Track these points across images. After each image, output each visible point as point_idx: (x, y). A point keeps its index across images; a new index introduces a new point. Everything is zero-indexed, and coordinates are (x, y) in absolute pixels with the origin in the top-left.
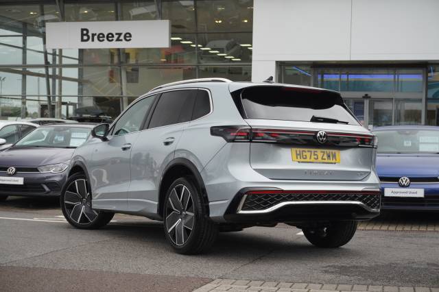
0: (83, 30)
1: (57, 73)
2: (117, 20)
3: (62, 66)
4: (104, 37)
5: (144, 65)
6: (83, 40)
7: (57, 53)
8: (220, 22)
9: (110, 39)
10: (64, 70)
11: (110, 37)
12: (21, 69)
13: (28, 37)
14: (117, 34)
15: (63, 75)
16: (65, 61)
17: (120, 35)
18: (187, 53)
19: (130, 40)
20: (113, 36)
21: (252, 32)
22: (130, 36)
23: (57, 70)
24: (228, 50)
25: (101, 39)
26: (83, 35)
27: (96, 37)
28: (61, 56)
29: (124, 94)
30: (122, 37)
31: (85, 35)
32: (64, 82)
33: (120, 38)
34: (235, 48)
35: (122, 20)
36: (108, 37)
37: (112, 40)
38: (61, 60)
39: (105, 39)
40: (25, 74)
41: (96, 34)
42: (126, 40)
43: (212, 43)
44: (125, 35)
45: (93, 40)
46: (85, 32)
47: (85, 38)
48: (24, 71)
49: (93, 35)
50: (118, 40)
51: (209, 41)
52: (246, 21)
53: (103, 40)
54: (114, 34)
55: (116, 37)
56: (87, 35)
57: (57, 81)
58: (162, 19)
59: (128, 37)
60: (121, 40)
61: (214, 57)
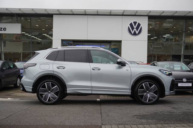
5: (8, 40)
18: (24, 37)
22: (6, 29)
24: (39, 36)
29: (3, 51)
34: (41, 35)
42: (4, 30)
43: (33, 34)
44: (4, 28)
59: (5, 29)
60: (2, 30)
61: (33, 38)
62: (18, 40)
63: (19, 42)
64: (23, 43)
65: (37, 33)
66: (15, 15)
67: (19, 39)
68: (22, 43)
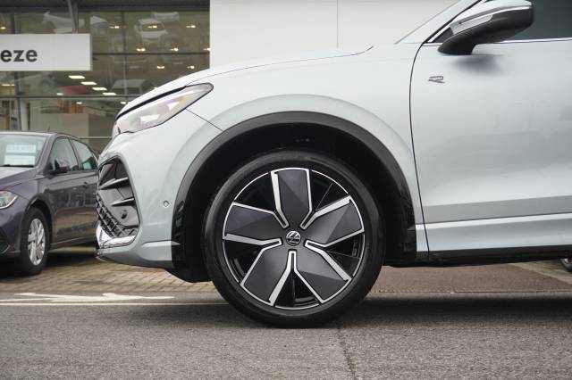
2: (13, 32)
9: (6, 58)
11: (5, 56)
14: (15, 52)
17: (20, 52)
19: (35, 60)
20: (10, 55)
22: (35, 55)
30: (23, 56)
33: (21, 58)
35: (20, 32)
36: (2, 56)
37: (9, 60)
42: (29, 60)
44: (28, 53)
50: (17, 59)
54: (12, 52)
55: (14, 56)
58: (78, 32)
59: (32, 55)
60: (22, 60)
64: (89, 115)
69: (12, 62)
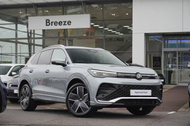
0: (47, 20)
1: (32, 42)
3: (34, 38)
4: (57, 23)
5: (75, 37)
6: (47, 25)
7: (32, 32)
8: (114, 15)
9: (60, 24)
10: (36, 40)
11: (60, 23)
12: (15, 40)
13: (18, 25)
14: (64, 22)
15: (35, 43)
16: (36, 36)
17: (65, 22)
18: (97, 31)
19: (70, 24)
20: (62, 23)
21: (132, 19)
22: (71, 22)
23: (32, 40)
24: (118, 29)
25: (56, 24)
26: (47, 22)
27: (53, 24)
28: (34, 34)
30: (66, 23)
31: (48, 22)
32: (36, 47)
33: (66, 24)
34: (121, 28)
36: (59, 23)
38: (34, 36)
39: (58, 24)
40: (17, 43)
41: (53, 22)
43: (109, 26)
45: (52, 25)
46: (48, 21)
47: (48, 24)
48: (16, 41)
49: (52, 22)
50: (64, 24)
51: (108, 25)
52: (127, 14)
53: (57, 25)
54: (62, 22)
55: (63, 23)
56: (49, 22)
57: (32, 46)
58: (86, 14)
59: (69, 23)
60: (66, 25)
61: (110, 33)
62: (89, 36)
63: (91, 38)
64: (96, 40)
65: (115, 26)
66: (82, 3)
67: (91, 35)
68: (94, 40)
69: (62, 25)
